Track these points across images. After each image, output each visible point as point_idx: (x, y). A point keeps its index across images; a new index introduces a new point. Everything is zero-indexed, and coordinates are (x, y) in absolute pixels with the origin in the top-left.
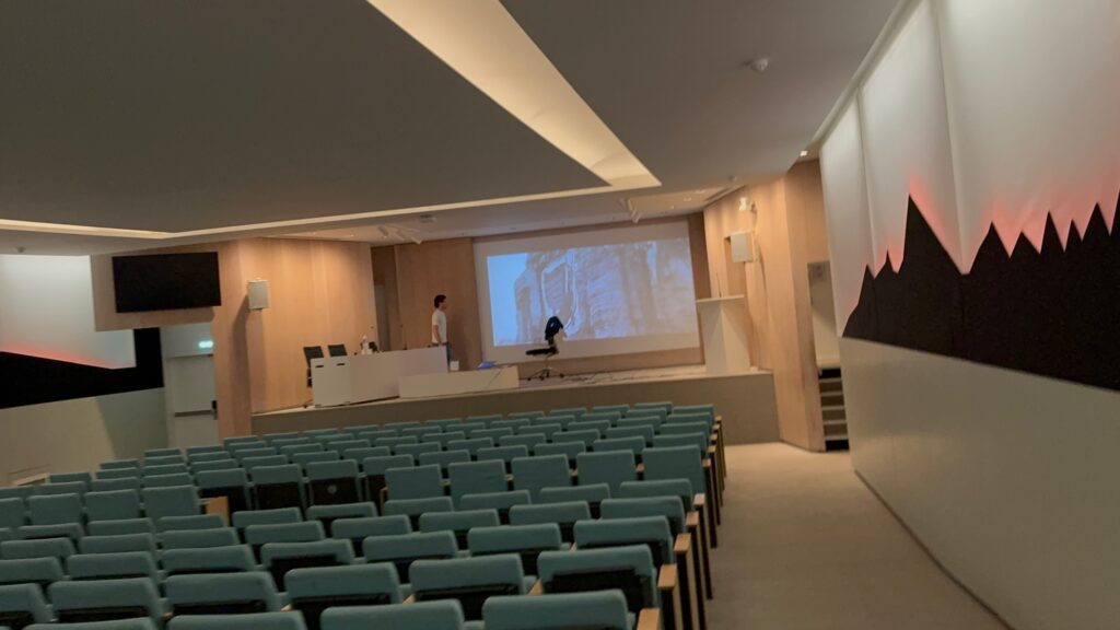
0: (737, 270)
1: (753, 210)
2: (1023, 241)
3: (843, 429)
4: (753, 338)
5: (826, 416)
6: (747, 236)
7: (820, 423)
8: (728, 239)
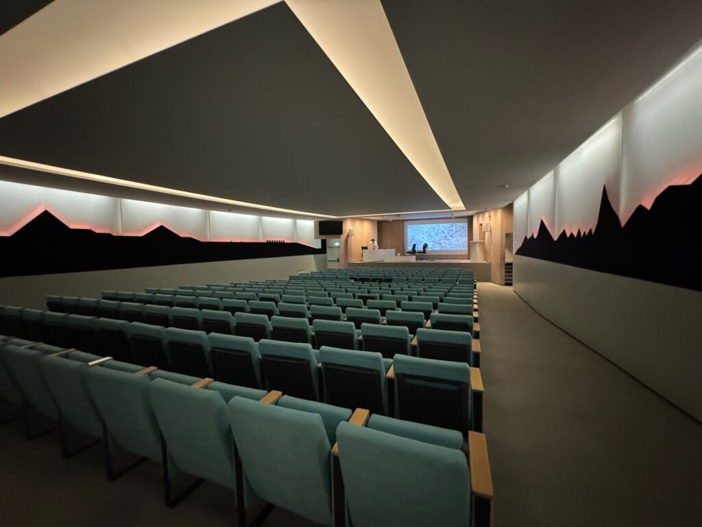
0: (482, 234)
1: (490, 217)
2: (572, 234)
3: (511, 280)
4: (485, 252)
5: (506, 276)
6: (487, 224)
7: (504, 278)
8: (481, 225)
